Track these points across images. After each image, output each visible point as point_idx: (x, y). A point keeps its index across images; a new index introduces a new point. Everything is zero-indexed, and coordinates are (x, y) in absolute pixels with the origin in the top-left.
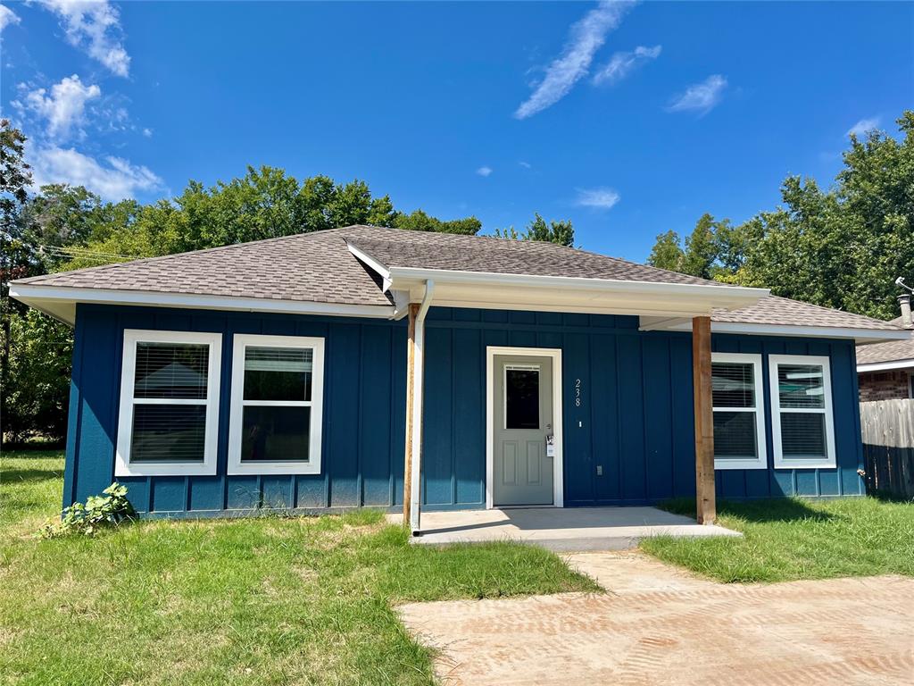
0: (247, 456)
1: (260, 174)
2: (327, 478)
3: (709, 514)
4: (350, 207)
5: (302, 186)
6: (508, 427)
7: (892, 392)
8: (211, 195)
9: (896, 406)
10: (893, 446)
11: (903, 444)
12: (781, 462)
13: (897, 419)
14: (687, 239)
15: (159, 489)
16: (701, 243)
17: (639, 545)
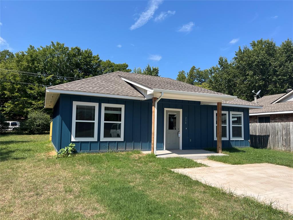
0: (105, 136)
1: (56, 44)
2: (125, 142)
3: (220, 151)
4: (86, 58)
5: (70, 49)
6: (169, 129)
7: (253, 121)
8: (38, 50)
9: (256, 125)
10: (255, 135)
11: (257, 134)
12: (232, 139)
13: (256, 128)
14: (188, 73)
15: (83, 145)
16: (192, 75)
17: (207, 158)
